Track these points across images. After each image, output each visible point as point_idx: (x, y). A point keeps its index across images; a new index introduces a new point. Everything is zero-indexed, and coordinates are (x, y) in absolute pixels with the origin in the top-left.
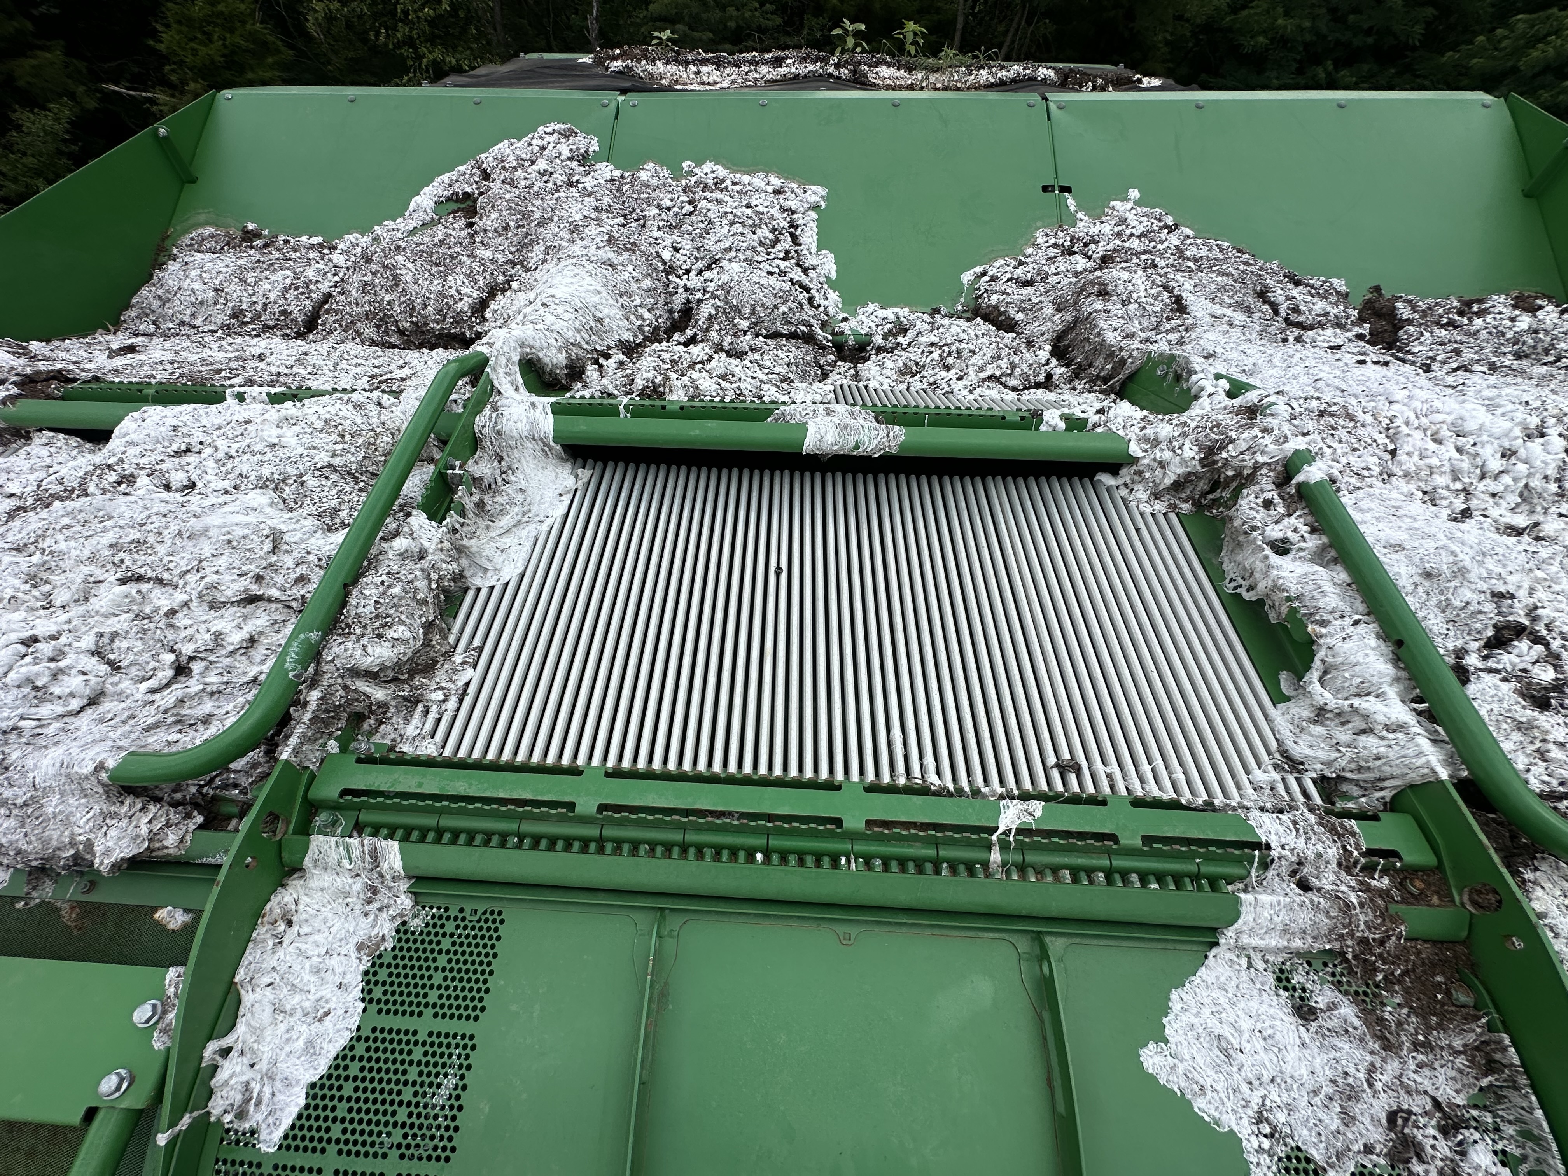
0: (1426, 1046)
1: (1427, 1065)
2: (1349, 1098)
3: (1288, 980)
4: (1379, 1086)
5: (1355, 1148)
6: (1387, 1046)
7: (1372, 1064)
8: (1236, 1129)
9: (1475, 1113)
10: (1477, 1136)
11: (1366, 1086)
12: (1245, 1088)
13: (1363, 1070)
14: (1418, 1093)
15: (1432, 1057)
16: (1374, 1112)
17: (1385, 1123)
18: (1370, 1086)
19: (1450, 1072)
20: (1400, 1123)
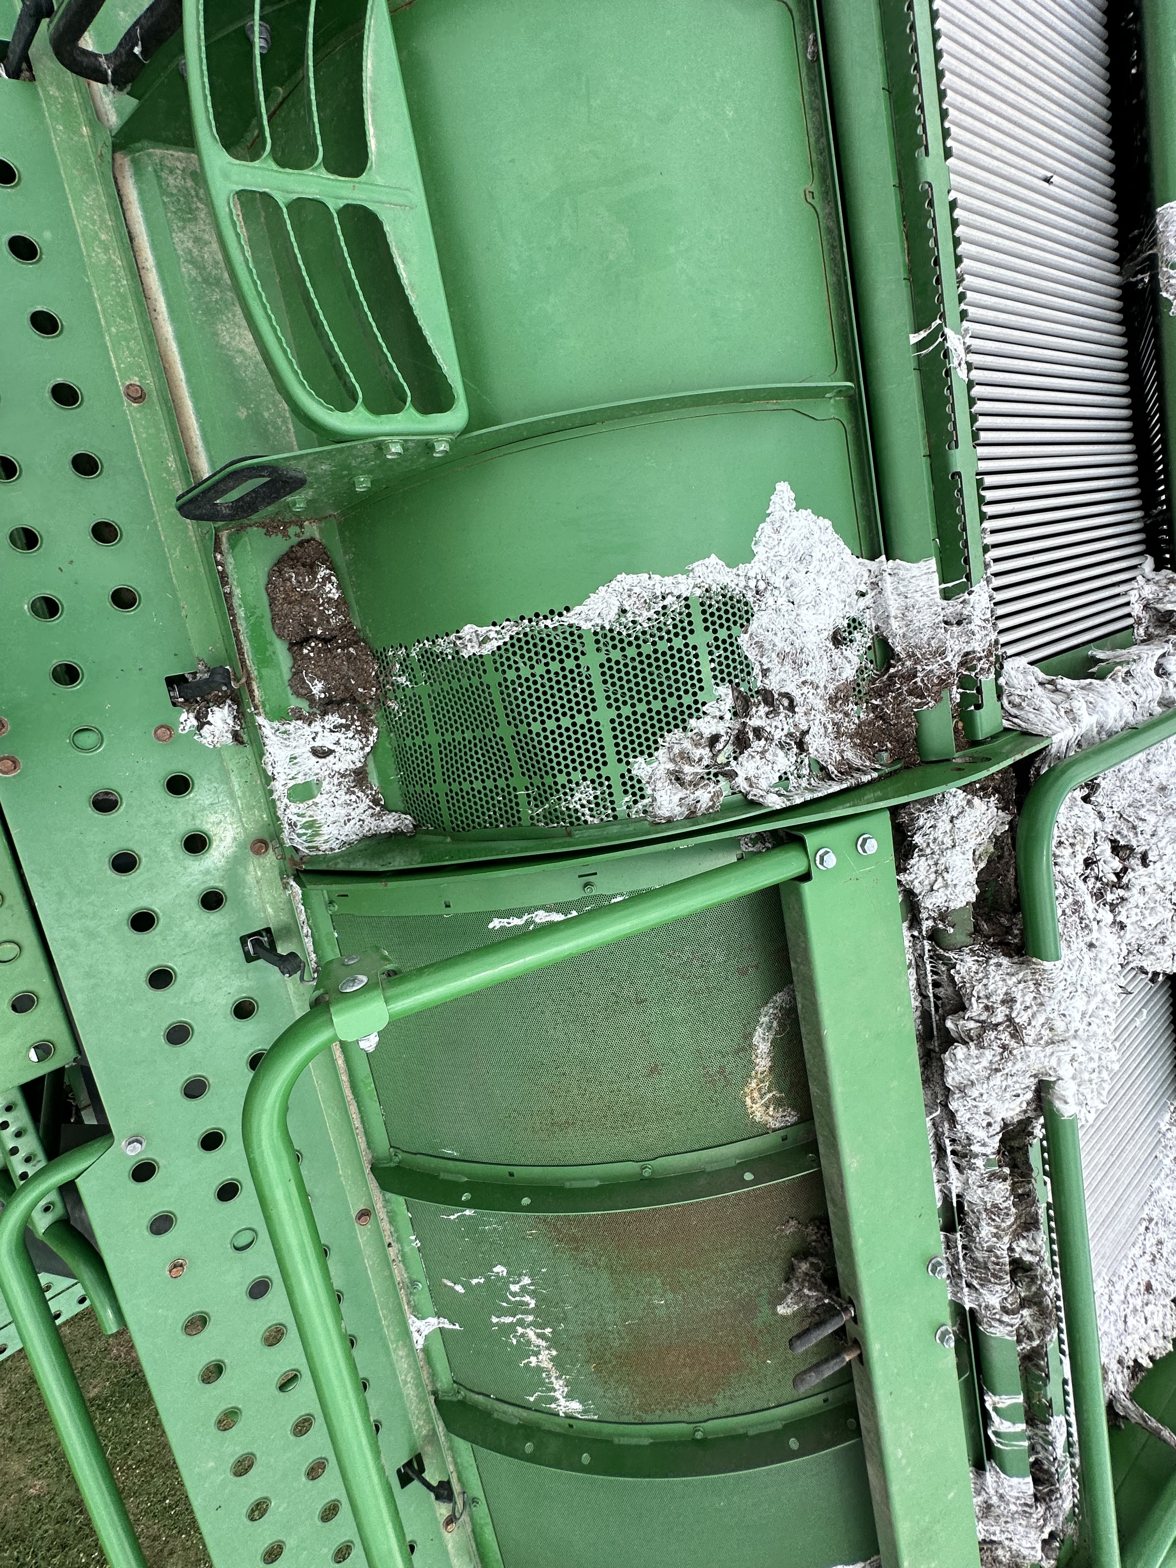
0: (838, 735)
1: (826, 732)
2: (794, 662)
3: (855, 628)
4: (805, 690)
5: (764, 660)
6: (833, 700)
7: (818, 687)
8: (756, 559)
9: (806, 761)
10: (793, 760)
11: (803, 679)
12: (783, 572)
13: (812, 678)
14: (808, 721)
15: (832, 736)
16: (788, 682)
17: (783, 690)
18: (804, 683)
19: (827, 748)
20: (786, 703)
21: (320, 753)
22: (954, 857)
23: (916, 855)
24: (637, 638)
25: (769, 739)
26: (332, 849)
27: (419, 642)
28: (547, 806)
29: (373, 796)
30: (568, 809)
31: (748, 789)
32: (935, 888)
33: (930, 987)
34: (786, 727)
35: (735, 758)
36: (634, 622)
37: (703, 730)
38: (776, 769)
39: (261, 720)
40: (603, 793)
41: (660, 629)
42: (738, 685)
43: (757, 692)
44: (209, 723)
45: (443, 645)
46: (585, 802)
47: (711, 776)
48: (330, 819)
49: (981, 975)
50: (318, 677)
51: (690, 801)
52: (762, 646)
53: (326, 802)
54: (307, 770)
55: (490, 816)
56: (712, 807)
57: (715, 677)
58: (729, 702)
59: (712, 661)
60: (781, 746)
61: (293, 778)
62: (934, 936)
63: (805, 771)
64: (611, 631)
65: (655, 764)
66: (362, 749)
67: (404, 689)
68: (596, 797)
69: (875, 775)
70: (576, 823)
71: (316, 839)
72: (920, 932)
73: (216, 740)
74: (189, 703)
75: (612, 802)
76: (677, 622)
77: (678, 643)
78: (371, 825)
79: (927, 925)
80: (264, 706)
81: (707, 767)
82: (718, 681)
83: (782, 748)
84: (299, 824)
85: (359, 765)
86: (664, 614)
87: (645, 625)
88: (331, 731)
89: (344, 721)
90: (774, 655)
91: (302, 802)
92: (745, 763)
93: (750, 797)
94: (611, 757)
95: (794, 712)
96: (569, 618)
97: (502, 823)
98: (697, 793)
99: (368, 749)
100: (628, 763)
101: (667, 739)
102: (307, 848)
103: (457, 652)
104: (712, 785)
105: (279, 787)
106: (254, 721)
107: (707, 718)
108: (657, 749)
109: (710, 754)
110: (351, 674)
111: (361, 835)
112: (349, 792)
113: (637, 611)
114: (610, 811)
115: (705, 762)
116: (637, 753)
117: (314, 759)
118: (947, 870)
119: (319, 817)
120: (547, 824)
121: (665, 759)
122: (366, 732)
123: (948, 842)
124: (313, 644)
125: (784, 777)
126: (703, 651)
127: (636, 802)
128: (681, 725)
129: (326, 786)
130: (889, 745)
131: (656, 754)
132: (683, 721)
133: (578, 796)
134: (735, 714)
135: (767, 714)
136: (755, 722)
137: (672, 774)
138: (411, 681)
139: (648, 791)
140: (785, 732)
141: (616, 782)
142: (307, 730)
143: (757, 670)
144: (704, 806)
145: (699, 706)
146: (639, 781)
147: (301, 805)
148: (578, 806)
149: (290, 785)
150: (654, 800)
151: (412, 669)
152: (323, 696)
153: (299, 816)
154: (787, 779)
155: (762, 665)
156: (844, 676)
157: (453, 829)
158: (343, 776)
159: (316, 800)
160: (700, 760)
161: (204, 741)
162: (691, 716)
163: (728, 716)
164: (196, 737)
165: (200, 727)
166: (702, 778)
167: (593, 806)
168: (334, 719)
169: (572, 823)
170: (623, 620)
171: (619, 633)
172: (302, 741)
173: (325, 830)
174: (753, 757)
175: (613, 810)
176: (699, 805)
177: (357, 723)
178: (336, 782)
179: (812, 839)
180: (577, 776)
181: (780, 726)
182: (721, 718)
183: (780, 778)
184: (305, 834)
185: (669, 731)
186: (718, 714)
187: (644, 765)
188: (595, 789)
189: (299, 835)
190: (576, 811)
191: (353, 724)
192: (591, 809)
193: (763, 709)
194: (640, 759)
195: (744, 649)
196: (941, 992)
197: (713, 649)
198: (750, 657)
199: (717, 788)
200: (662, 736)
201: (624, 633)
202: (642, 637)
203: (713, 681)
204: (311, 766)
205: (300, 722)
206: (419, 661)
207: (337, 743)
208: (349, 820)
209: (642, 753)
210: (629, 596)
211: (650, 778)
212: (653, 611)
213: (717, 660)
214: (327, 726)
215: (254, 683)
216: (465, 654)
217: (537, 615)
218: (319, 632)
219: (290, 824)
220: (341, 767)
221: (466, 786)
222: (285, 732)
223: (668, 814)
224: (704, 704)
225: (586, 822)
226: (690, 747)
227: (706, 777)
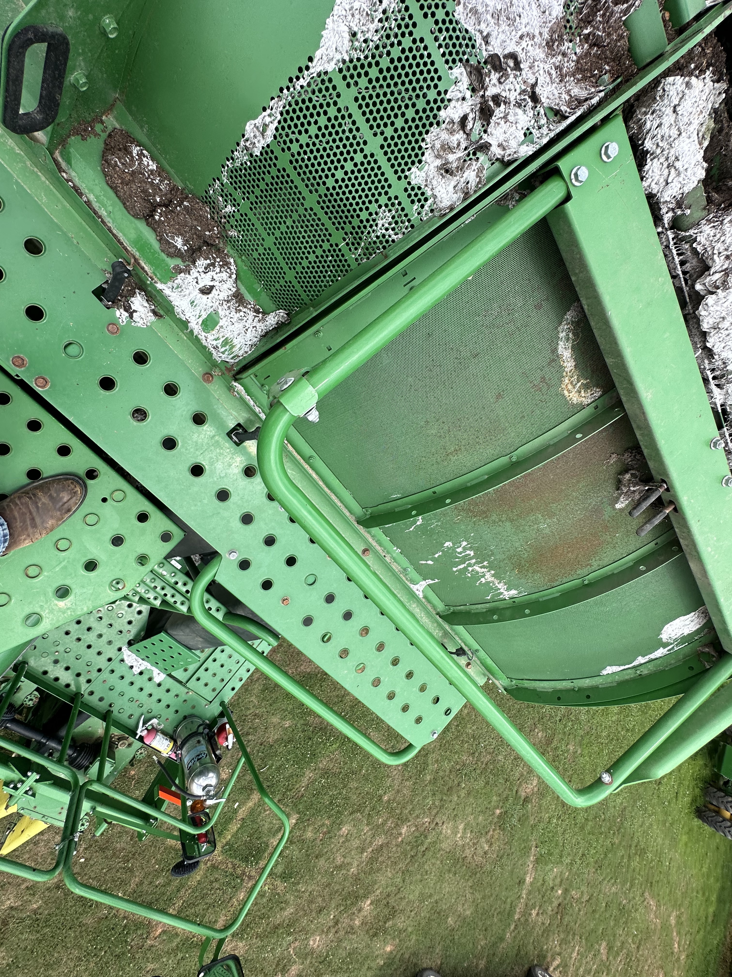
0: (562, 78)
1: (551, 78)
2: (508, 19)
4: (524, 44)
5: (483, 26)
6: (550, 44)
7: (534, 36)
9: (542, 112)
10: (531, 114)
11: (520, 33)
13: (527, 29)
14: (534, 74)
15: (557, 80)
16: (508, 41)
17: (506, 52)
18: (521, 37)
19: (556, 92)
20: (511, 63)
21: (206, 291)
22: (682, 144)
23: (649, 160)
24: (373, 57)
25: (507, 102)
26: (246, 352)
27: (223, 167)
28: (363, 244)
29: (253, 308)
30: (378, 237)
31: (502, 153)
32: (669, 181)
33: (679, 267)
34: (518, 87)
35: (485, 132)
36: (365, 41)
37: (452, 116)
38: (519, 127)
39: (159, 286)
40: (397, 211)
41: (388, 37)
42: (467, 60)
43: (485, 63)
44: (135, 311)
45: (241, 157)
46: (387, 225)
47: (471, 156)
48: (236, 333)
49: (718, 236)
50: (176, 234)
51: (462, 185)
52: (476, 11)
53: (226, 323)
54: (205, 307)
55: (329, 276)
56: (479, 182)
57: (447, 62)
58: (465, 82)
59: (440, 46)
60: (519, 105)
61: (200, 316)
62: (676, 224)
63: (543, 121)
64: (351, 61)
65: (426, 167)
66: (230, 277)
67: (233, 216)
68: (393, 217)
69: (602, 94)
70: (387, 245)
71: (234, 350)
72: (663, 227)
73: (145, 321)
74: (115, 302)
75: (406, 215)
76: (399, 21)
77: (407, 42)
78: (262, 327)
79: (667, 218)
80: (156, 275)
81: (466, 149)
82: (451, 64)
83: (520, 106)
84: (219, 345)
85: (234, 290)
86: (387, 19)
87: (376, 38)
88: (205, 273)
89: (208, 261)
90: (489, 17)
91: (213, 330)
92: (494, 132)
93: (506, 159)
94: (392, 178)
95: (520, 70)
96: (316, 68)
97: (339, 276)
98: (465, 175)
99: (234, 276)
100: (406, 177)
101: (428, 140)
102: (232, 358)
103: (251, 155)
104: (474, 163)
105: (195, 326)
106: (156, 287)
107: (453, 104)
108: (423, 154)
109: (465, 136)
110: (195, 223)
111: (259, 336)
112: (238, 311)
113: (364, 28)
114: (407, 224)
115: (463, 146)
116: (410, 165)
117: (205, 297)
118: (677, 159)
119: (228, 335)
120: (368, 259)
121: (433, 159)
122: (226, 264)
123: (674, 132)
124: (159, 211)
125: (528, 132)
126: (429, 40)
127: (422, 206)
128: (435, 122)
129: (221, 313)
130: (607, 68)
131: (424, 158)
132: (435, 117)
133: (380, 223)
134: (473, 90)
135: (499, 80)
136: (491, 91)
137: (441, 169)
138: (234, 206)
139: (429, 193)
140: (518, 91)
141: (403, 197)
142: (190, 278)
143: (479, 41)
144: (474, 184)
145: (443, 95)
146: (419, 188)
147: (214, 332)
148: (384, 231)
149: (200, 322)
150: (435, 197)
151: (231, 195)
152: (186, 248)
153: (216, 340)
154: (531, 133)
155: (481, 32)
156: (554, 14)
157: (311, 300)
158: (228, 301)
159: (220, 324)
160: (459, 145)
161: (139, 325)
162: (439, 109)
163: (468, 94)
164: (133, 324)
165: (131, 316)
166: (465, 161)
167: (393, 225)
168: (202, 263)
169: (384, 247)
170: (357, 44)
171: (358, 59)
172: (191, 288)
173: (235, 341)
174: (499, 124)
175: (409, 221)
176: (469, 185)
177: (218, 260)
178: (226, 307)
179: (563, 164)
180: (373, 207)
181: (512, 88)
182: (464, 99)
183: (525, 135)
184: (226, 350)
185: (427, 132)
186: (460, 95)
187: (418, 173)
188: (390, 211)
189: (223, 353)
190: (384, 236)
191: (215, 261)
192: (393, 229)
193: (495, 76)
194: (414, 169)
195: (462, 21)
196: (688, 267)
197: (437, 34)
198: (469, 29)
199: (479, 165)
200: (423, 140)
201: (362, 57)
202: (377, 53)
203: (447, 66)
204: (205, 303)
205: (182, 274)
206: (231, 183)
207: (213, 279)
208: (247, 330)
209: (413, 163)
210: (353, 15)
211: (426, 180)
212: (376, 20)
213: (444, 44)
214: (201, 270)
215: (141, 262)
216: (257, 152)
217: (291, 80)
218: (158, 200)
219: (214, 348)
220: (224, 295)
221: (305, 263)
222: (177, 287)
223: (449, 204)
224: (446, 92)
225: (393, 241)
226: (447, 137)
227: (468, 159)
